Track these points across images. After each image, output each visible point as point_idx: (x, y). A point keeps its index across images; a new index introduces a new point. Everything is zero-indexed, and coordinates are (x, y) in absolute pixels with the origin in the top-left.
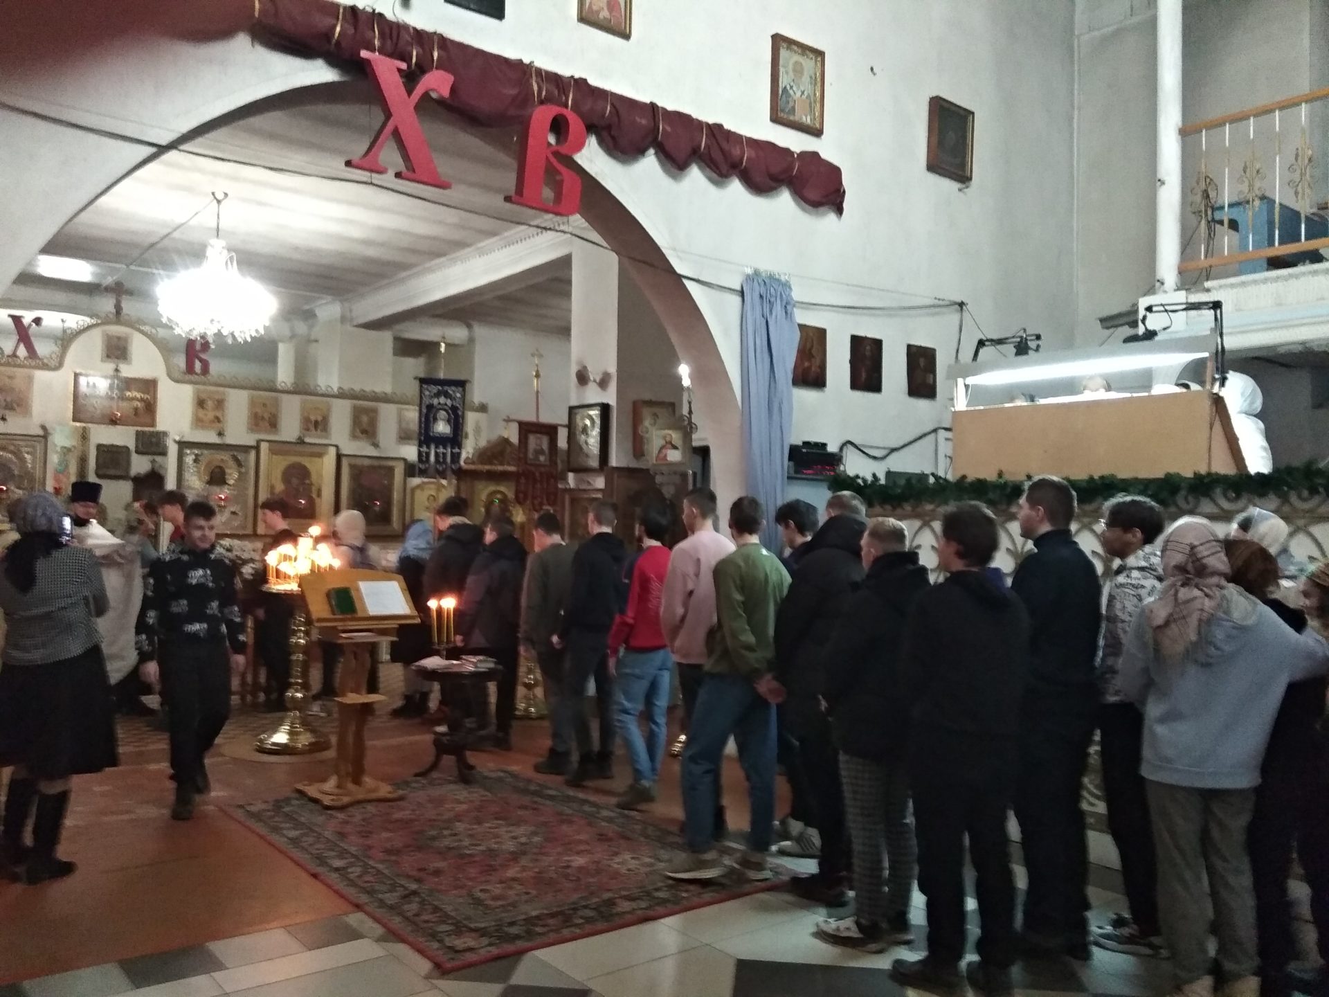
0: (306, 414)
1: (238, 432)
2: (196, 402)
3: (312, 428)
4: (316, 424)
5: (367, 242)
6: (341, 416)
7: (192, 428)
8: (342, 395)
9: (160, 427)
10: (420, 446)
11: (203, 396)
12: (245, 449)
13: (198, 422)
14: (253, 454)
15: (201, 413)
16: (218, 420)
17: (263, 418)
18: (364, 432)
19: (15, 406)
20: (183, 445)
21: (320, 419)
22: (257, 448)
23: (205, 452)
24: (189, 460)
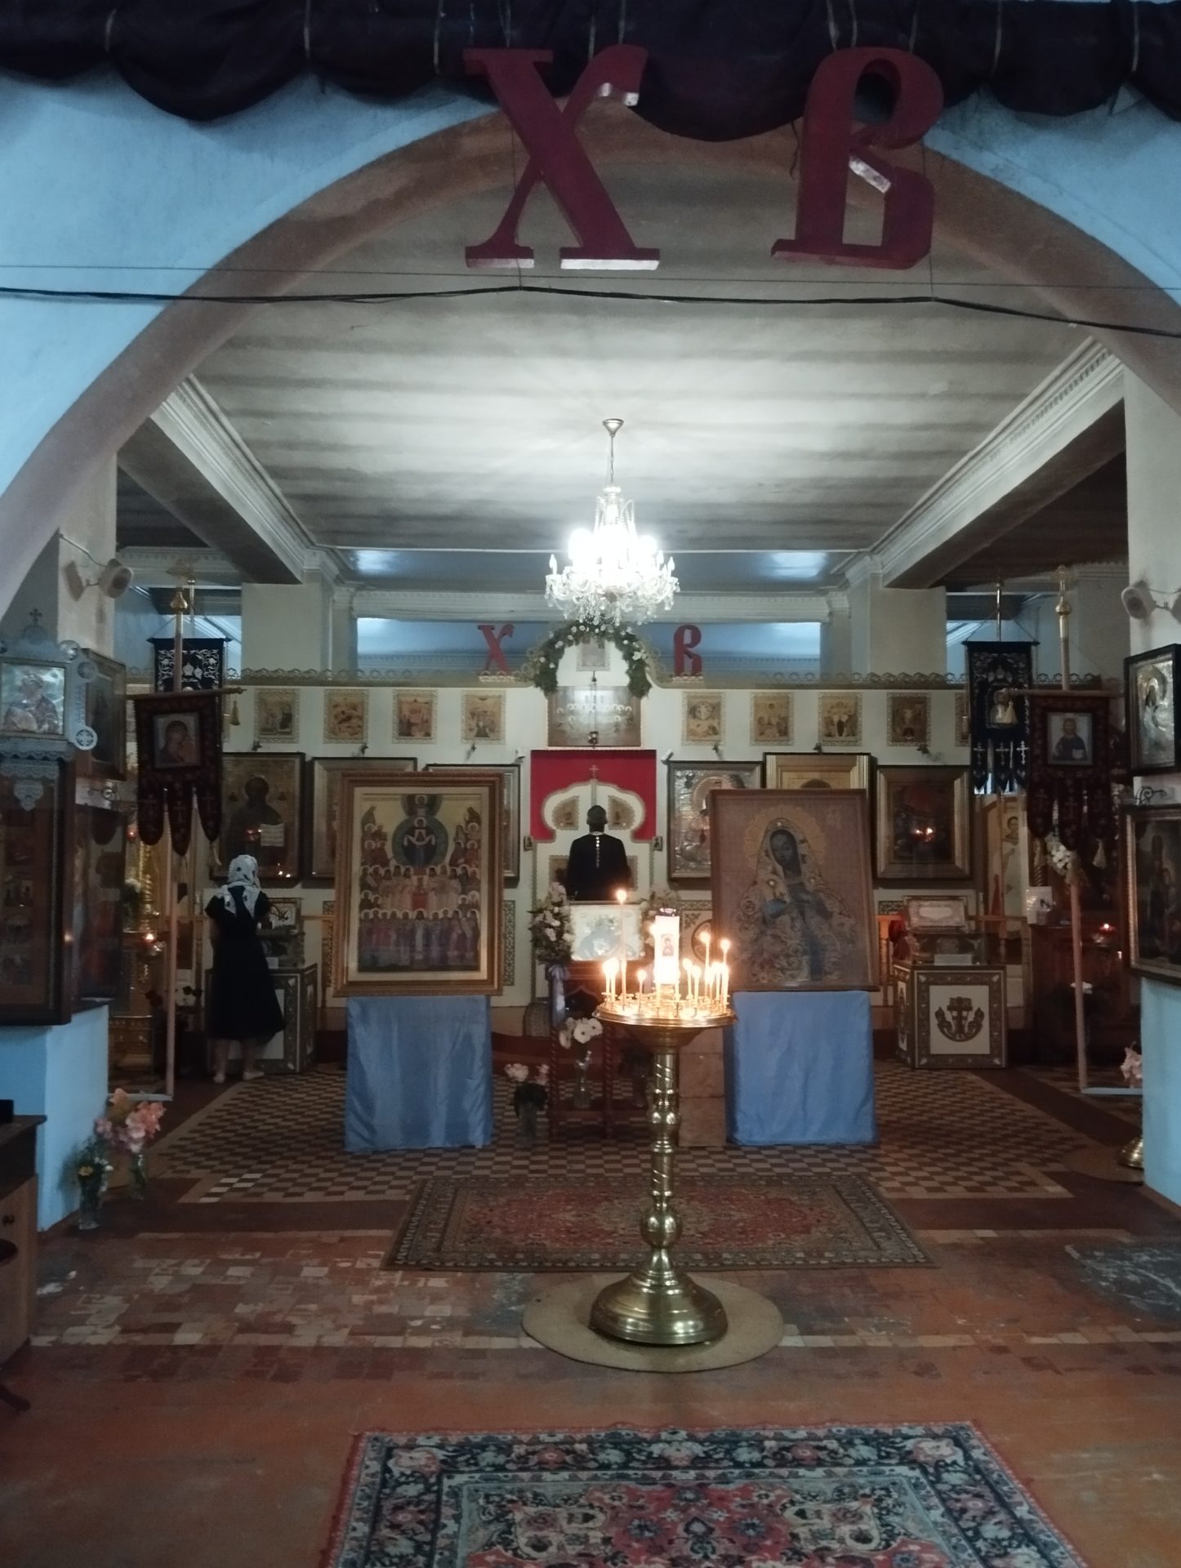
0: (826, 715)
1: (739, 745)
2: (686, 708)
3: (835, 730)
4: (841, 725)
5: (845, 455)
6: (874, 712)
7: (683, 745)
8: (874, 683)
9: (646, 745)
10: (974, 745)
11: (695, 702)
12: (749, 765)
13: (692, 735)
14: (758, 769)
15: (694, 723)
16: (714, 731)
17: (769, 724)
18: (908, 732)
19: (487, 730)
20: (673, 765)
21: (845, 718)
22: (763, 764)
23: (700, 773)
24: (680, 784)
